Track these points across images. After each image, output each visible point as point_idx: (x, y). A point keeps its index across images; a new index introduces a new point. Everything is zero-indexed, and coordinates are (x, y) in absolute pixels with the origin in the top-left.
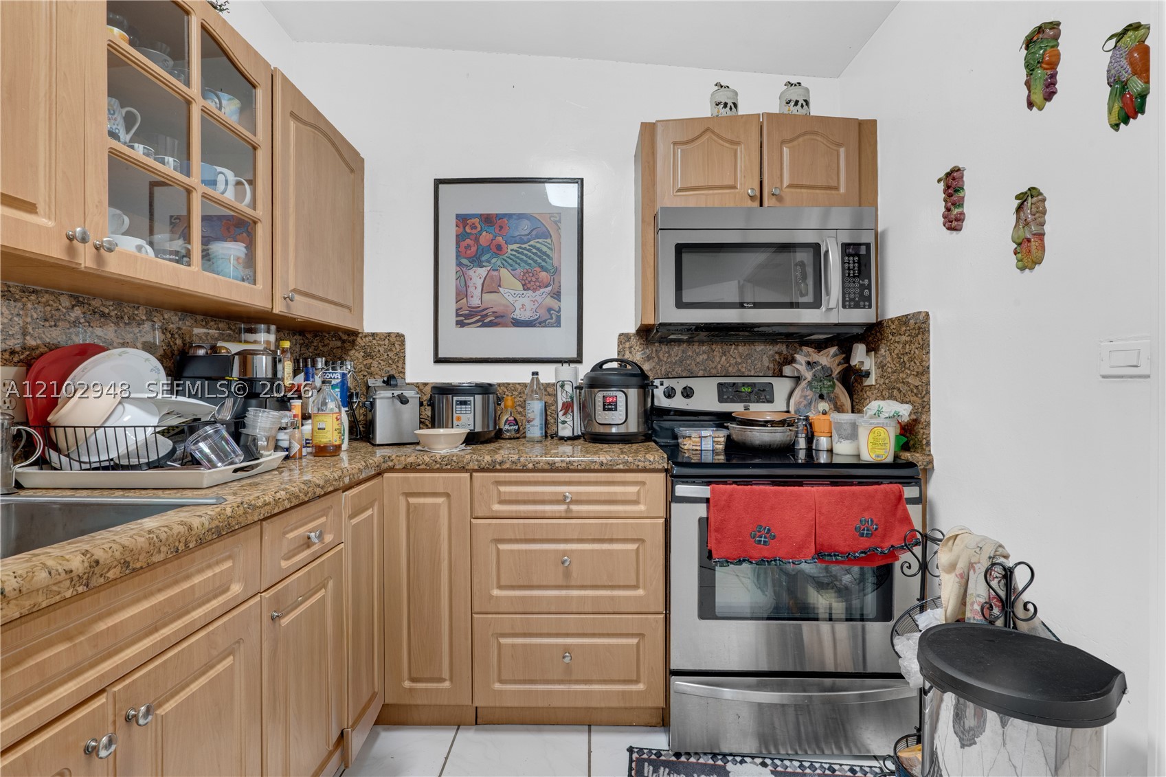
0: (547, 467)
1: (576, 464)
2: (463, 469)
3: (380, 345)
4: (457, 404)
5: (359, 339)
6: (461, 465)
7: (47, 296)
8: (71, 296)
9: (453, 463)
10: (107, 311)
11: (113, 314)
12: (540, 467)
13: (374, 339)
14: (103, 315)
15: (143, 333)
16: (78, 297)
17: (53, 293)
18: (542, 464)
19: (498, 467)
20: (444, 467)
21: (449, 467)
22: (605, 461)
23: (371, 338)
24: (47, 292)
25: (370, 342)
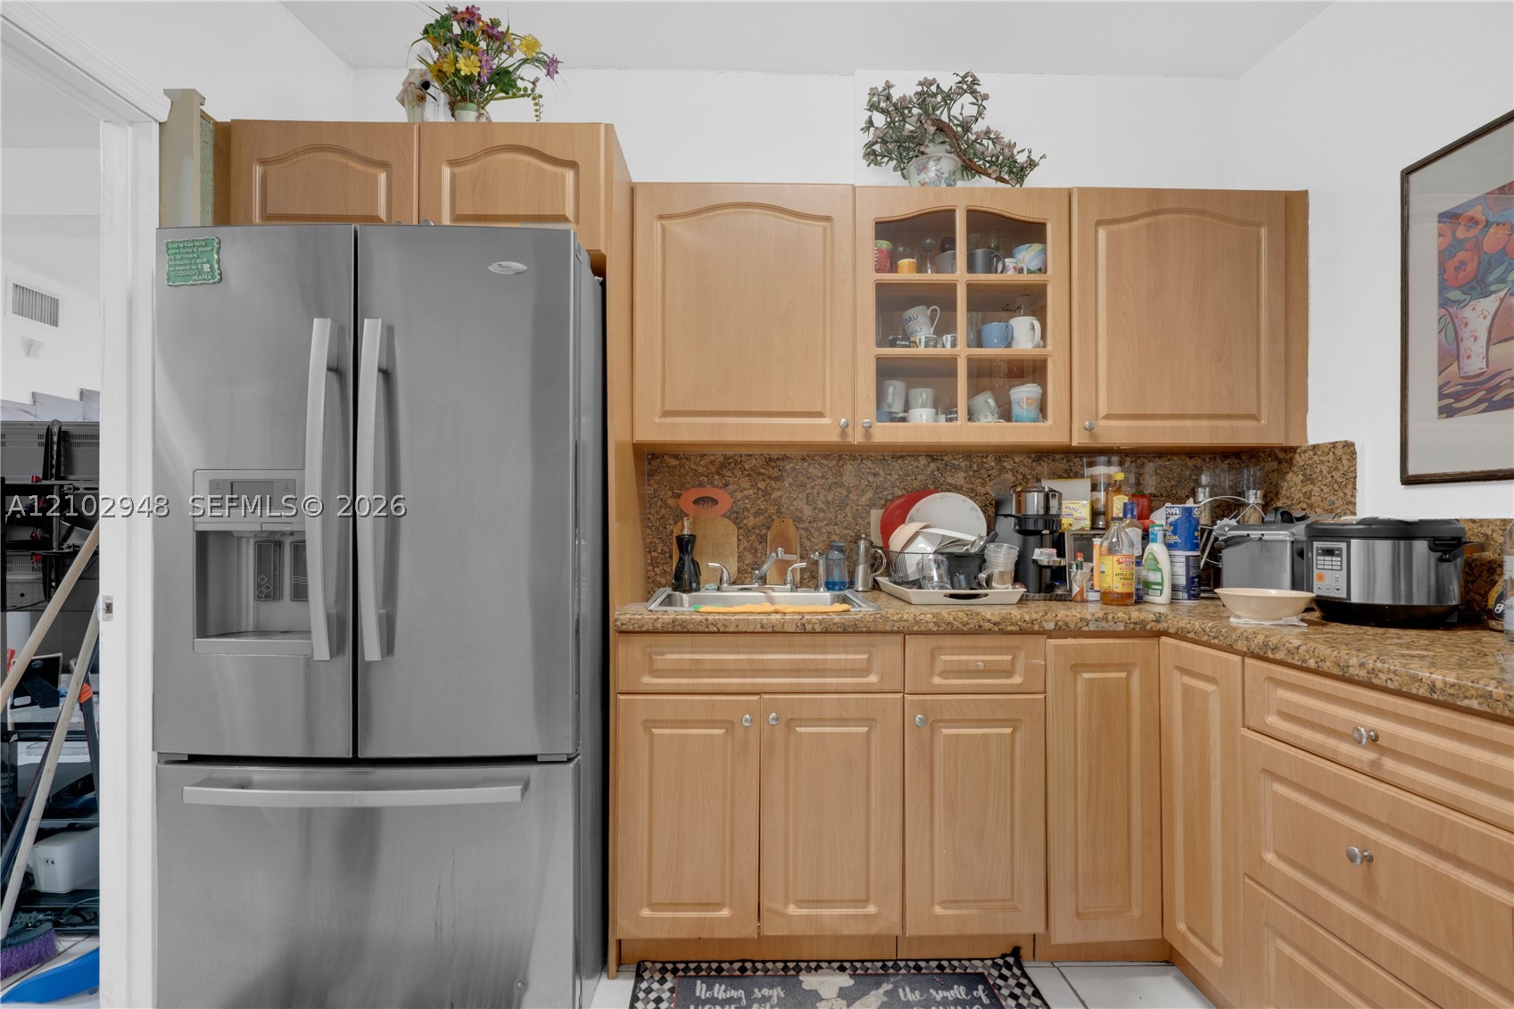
0: (1336, 671)
1: (1383, 677)
2: (1230, 649)
3: (1322, 462)
4: (1318, 554)
5: (1297, 456)
6: (1229, 642)
7: (909, 458)
8: (928, 455)
9: (1221, 638)
10: (957, 463)
11: (963, 464)
12: (1326, 669)
13: (1315, 454)
14: (954, 466)
15: (992, 477)
16: (933, 456)
17: (913, 456)
18: (1328, 663)
19: (1270, 655)
20: (1213, 641)
21: (1216, 641)
22: (1439, 685)
23: (1311, 453)
24: (909, 456)
25: (1310, 459)
